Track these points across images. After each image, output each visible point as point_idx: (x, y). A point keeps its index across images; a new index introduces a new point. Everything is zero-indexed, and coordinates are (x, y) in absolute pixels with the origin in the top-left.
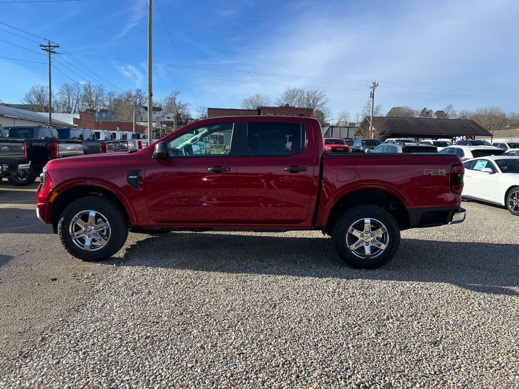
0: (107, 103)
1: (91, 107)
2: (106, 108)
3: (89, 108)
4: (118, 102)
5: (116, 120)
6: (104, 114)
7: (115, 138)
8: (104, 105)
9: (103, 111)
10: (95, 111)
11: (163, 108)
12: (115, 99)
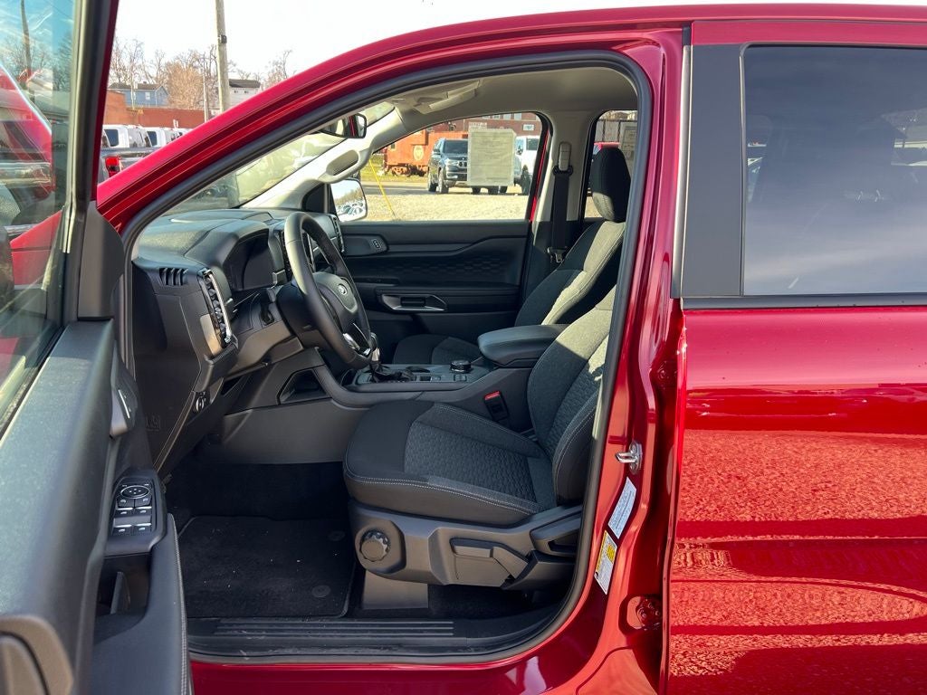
0: (153, 72)
1: (121, 80)
2: (151, 82)
3: (117, 81)
4: (174, 70)
5: (172, 107)
6: (148, 94)
7: (155, 142)
8: (148, 76)
9: (144, 87)
10: (129, 87)
11: (261, 81)
12: (168, 65)
